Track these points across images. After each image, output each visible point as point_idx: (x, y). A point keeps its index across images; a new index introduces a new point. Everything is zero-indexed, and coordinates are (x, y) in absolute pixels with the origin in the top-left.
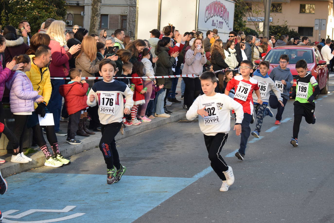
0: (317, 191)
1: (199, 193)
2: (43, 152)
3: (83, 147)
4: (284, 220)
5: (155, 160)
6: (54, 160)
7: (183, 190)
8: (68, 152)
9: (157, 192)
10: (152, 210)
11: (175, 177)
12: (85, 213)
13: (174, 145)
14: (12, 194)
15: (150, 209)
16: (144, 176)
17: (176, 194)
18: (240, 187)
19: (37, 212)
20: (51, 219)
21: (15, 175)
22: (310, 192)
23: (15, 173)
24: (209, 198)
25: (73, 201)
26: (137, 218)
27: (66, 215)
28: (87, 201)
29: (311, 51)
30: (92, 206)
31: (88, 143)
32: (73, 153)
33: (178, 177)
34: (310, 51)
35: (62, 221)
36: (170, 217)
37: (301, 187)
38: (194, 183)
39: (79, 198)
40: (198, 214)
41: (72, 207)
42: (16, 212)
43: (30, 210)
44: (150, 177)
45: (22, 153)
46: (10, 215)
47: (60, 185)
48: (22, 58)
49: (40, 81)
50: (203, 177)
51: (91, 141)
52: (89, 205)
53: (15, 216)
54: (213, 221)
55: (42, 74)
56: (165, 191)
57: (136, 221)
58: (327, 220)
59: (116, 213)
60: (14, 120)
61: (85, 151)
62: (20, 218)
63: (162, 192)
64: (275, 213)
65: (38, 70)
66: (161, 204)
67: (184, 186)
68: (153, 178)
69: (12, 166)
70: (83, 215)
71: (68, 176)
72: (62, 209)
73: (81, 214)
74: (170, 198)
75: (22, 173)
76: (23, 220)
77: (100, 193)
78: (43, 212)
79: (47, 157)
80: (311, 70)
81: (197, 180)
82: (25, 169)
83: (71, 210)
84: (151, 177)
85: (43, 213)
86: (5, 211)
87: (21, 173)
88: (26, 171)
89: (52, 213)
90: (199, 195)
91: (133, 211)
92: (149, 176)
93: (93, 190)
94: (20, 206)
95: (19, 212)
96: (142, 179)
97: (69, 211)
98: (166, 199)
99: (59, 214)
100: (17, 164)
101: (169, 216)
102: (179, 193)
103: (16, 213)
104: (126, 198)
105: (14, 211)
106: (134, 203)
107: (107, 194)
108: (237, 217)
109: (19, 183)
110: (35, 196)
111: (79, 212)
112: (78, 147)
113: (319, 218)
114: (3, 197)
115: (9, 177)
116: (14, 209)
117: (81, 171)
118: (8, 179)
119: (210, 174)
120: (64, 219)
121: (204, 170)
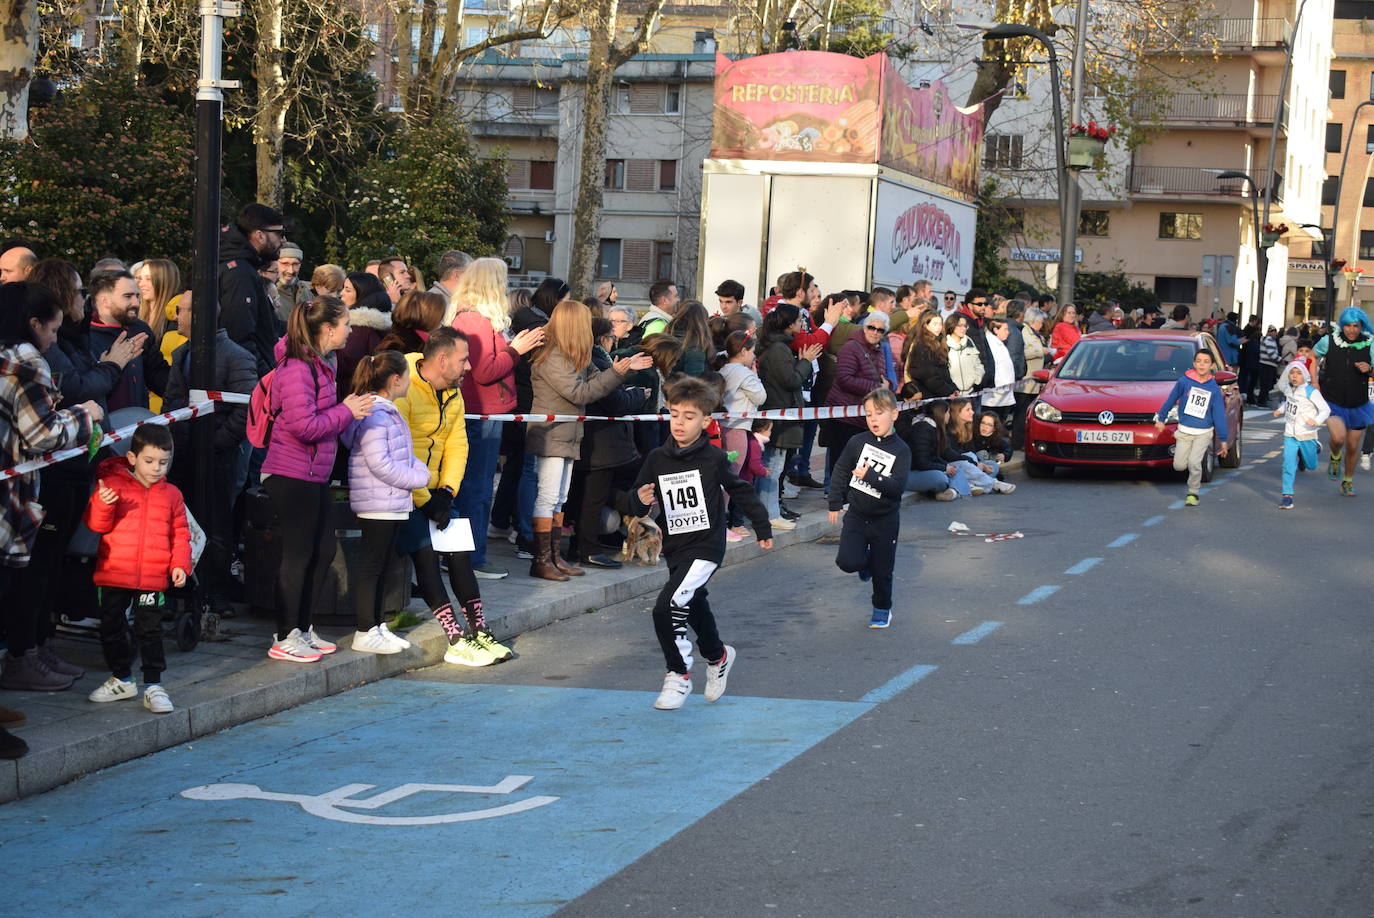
0: (1215, 743)
1: (879, 746)
2: (442, 622)
3: (552, 610)
4: (1121, 824)
5: (752, 650)
6: (470, 646)
7: (832, 736)
8: (508, 622)
9: (761, 741)
10: (746, 791)
11: (811, 697)
12: (558, 798)
13: (806, 608)
14: (354, 739)
15: (740, 790)
17: (812, 748)
18: (996, 728)
19: (425, 792)
20: (464, 811)
21: (362, 688)
22: (1194, 745)
23: (364, 682)
24: (909, 760)
25: (524, 761)
26: (704, 814)
27: (507, 803)
28: (563, 764)
29: (1193, 345)
30: (577, 776)
31: (565, 601)
32: (524, 626)
33: (819, 699)
35: (496, 817)
36: (797, 813)
37: (1168, 732)
38: (864, 716)
39: (540, 755)
41: (524, 779)
42: (368, 790)
43: (406, 786)
44: (739, 698)
45: (383, 626)
46: (349, 798)
47: (489, 716)
48: (384, 362)
49: (437, 426)
50: (891, 701)
51: (573, 595)
52: (568, 773)
53: (364, 801)
54: (918, 825)
55: (442, 406)
56: (783, 738)
57: (701, 821)
58: (1244, 826)
59: (646, 797)
60: (358, 533)
61: (557, 621)
62: (378, 809)
63: (775, 741)
64: (1096, 805)
65: (431, 395)
66: (770, 776)
67: (837, 724)
68: (748, 700)
69: (356, 661)
70: (554, 802)
71: (510, 693)
72: (494, 784)
73: (549, 800)
74: (797, 758)
75: (382, 682)
76: (387, 813)
77: (599, 741)
78: (440, 792)
79: (451, 637)
81: (871, 708)
82: (391, 670)
83: (520, 789)
84: (741, 698)
85: (442, 796)
86: (337, 788)
87: (380, 682)
88: (393, 675)
89: (469, 796)
90: (879, 750)
91: (695, 792)
92: (738, 694)
93: (580, 734)
94: (378, 775)
95: (374, 791)
97: (512, 789)
98: (786, 761)
99: (487, 798)
100: (368, 656)
101: (793, 811)
102: (823, 746)
103: (368, 793)
104: (673, 756)
105: (361, 788)
106: (696, 770)
107: (619, 743)
108: (988, 814)
109: (374, 710)
110: (420, 747)
111: (541, 795)
112: (536, 610)
113: (1219, 821)
114: (330, 748)
115: (347, 693)
116: (361, 782)
117: (547, 678)
118: (345, 699)
119: (909, 692)
120: (500, 814)
121: (890, 681)
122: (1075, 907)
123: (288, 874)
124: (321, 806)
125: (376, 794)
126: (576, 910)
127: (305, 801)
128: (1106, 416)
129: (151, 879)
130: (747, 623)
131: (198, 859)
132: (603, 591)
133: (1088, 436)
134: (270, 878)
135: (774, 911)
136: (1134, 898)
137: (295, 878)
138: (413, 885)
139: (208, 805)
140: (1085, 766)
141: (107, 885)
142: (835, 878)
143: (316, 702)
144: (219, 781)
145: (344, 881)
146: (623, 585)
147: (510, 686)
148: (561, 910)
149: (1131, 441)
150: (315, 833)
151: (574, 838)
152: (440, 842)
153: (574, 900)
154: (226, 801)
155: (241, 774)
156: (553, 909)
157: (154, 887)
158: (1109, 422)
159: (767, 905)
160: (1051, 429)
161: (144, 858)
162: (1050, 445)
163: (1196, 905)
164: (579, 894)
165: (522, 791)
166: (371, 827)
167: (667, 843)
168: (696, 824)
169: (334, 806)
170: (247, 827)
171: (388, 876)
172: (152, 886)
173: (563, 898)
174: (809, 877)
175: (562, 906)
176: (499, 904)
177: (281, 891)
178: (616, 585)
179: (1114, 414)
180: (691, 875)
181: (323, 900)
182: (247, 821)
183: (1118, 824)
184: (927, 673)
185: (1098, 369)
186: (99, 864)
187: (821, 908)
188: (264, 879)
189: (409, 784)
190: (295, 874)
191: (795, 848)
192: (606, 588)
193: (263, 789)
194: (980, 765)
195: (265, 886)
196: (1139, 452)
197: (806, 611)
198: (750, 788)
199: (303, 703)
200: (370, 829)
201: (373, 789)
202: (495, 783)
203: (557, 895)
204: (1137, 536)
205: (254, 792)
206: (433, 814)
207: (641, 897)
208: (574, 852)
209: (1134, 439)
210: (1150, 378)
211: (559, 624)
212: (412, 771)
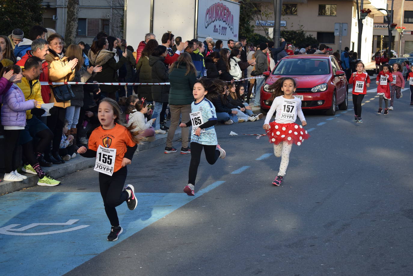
0: (325, 202)
1: (204, 206)
2: (36, 170)
3: (76, 166)
4: (289, 226)
6: (49, 179)
7: (187, 204)
8: (60, 171)
10: (157, 221)
12: (89, 225)
16: (146, 192)
17: (180, 208)
18: (246, 200)
19: (40, 225)
20: (56, 230)
21: (7, 195)
22: (317, 203)
23: (8, 193)
25: (75, 215)
27: (71, 227)
28: (89, 215)
30: (95, 219)
31: (81, 163)
32: (66, 172)
34: (326, 61)
37: (309, 199)
38: (198, 197)
39: (80, 213)
40: (204, 223)
41: (75, 220)
42: (18, 226)
43: (32, 224)
44: (152, 193)
45: (16, 171)
46: (12, 228)
49: (30, 94)
50: (208, 192)
51: (84, 161)
52: (91, 218)
53: (18, 229)
54: (219, 229)
55: (32, 86)
57: (142, 230)
58: (331, 225)
61: (78, 171)
62: (24, 231)
63: (167, 206)
64: (281, 221)
65: (27, 82)
66: (166, 216)
67: (189, 200)
68: (155, 194)
69: (4, 184)
70: (88, 227)
71: (65, 195)
73: (86, 226)
74: (175, 211)
76: (27, 232)
78: (46, 225)
79: (40, 176)
80: (327, 82)
81: (201, 195)
82: (18, 188)
83: (75, 223)
84: (153, 193)
86: (6, 226)
87: (14, 192)
88: (18, 190)
89: (56, 226)
92: (151, 192)
93: (94, 206)
94: (21, 221)
95: (21, 226)
96: (143, 196)
97: (73, 223)
98: (171, 212)
99: (63, 226)
101: (174, 226)
102: (184, 207)
105: (16, 225)
106: (139, 216)
109: (14, 202)
110: (35, 212)
111: (83, 225)
112: (70, 166)
113: (323, 224)
114: (0, 214)
115: (2, 196)
116: (15, 223)
117: (78, 189)
118: (2, 198)
119: (215, 190)
120: (69, 231)
121: (208, 186)
122: (272, 249)
126: (102, 256)
130: (152, 169)
135: (170, 254)
136: (292, 246)
140: (278, 210)
142: (191, 244)
145: (18, 251)
147: (65, 192)
148: (96, 256)
151: (97, 236)
152: (49, 240)
153: (100, 253)
156: (92, 257)
159: (167, 252)
163: (312, 247)
164: (102, 252)
165: (76, 224)
166: (22, 236)
168: (140, 231)
169: (7, 231)
171: (33, 250)
173: (97, 253)
174: (181, 244)
175: (97, 255)
176: (74, 256)
180: (140, 245)
181: (12, 257)
184: (222, 183)
191: (176, 236)
194: (241, 211)
196: (306, 103)
197: (176, 164)
198: (159, 220)
200: (22, 237)
202: (66, 222)
203: (94, 252)
206: (44, 232)
207: (124, 252)
208: (98, 240)
209: (304, 98)
210: (311, 74)
211: (79, 172)
212: (34, 220)
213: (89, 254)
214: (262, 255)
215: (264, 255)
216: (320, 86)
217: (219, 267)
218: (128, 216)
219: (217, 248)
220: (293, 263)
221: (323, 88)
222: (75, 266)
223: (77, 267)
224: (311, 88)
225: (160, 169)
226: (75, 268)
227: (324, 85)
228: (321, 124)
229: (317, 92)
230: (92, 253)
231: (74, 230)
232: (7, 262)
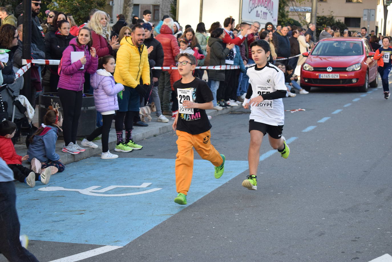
0: (371, 171)
1: (262, 173)
3: (143, 135)
4: (343, 192)
10: (222, 186)
11: (236, 160)
12: (161, 188)
13: (230, 134)
15: (220, 185)
17: (241, 174)
18: (300, 168)
19: (118, 188)
20: (132, 192)
21: (85, 160)
22: (365, 171)
23: (85, 158)
24: (273, 176)
25: (147, 179)
26: (210, 192)
27: (146, 190)
28: (160, 179)
29: (360, 42)
30: (166, 183)
31: (147, 132)
33: (240, 160)
35: (143, 194)
37: (356, 168)
39: (152, 177)
40: (264, 188)
41: (149, 184)
42: (99, 188)
46: (93, 190)
47: (131, 167)
50: (264, 160)
51: (149, 130)
52: (163, 182)
53: (99, 190)
54: (279, 194)
56: (230, 171)
57: (209, 193)
58: (381, 192)
62: (105, 192)
63: (228, 172)
64: (334, 187)
66: (229, 182)
70: (161, 190)
72: (140, 185)
73: (159, 189)
74: (236, 176)
75: (91, 158)
76: (108, 193)
77: (170, 173)
80: (361, 62)
82: (94, 154)
83: (149, 186)
85: (124, 188)
86: (89, 187)
88: (94, 156)
89: (133, 188)
91: (205, 186)
93: (163, 171)
94: (101, 183)
95: (101, 188)
97: (147, 186)
98: (233, 178)
99: (139, 189)
101: (238, 190)
104: (196, 177)
105: (97, 187)
106: (204, 180)
108: (301, 190)
110: (112, 176)
111: (156, 188)
112: (138, 135)
113: (373, 191)
114: (82, 176)
115: (81, 161)
116: (96, 185)
117: (146, 156)
118: (81, 163)
119: (269, 158)
120: (145, 193)
121: (263, 155)
122: (330, 213)
123: (83, 209)
124: (86, 191)
125: (102, 189)
126: (177, 216)
127: (80, 191)
128: (329, 69)
129: (40, 211)
131: (52, 206)
132: (159, 129)
133: (323, 76)
134: (77, 210)
135: (238, 216)
136: (348, 211)
137: (86, 210)
138: (124, 211)
139: (49, 192)
140: (330, 177)
141: (27, 213)
142: (255, 207)
143: (71, 164)
144: (49, 186)
145: (102, 211)
146: (165, 127)
147: (135, 158)
148: (172, 216)
149: (338, 78)
150: (87, 199)
151: (170, 199)
152: (128, 200)
153: (176, 214)
154: (54, 191)
155: (55, 184)
156: (169, 217)
157: (42, 213)
158: (330, 71)
159: (236, 214)
160: (310, 73)
161: (35, 206)
162: (309, 80)
163: (367, 212)
166: (104, 197)
167: (201, 199)
168: (208, 194)
169: (90, 192)
170: (64, 198)
171: (115, 209)
172: (40, 213)
173: (172, 214)
174: (247, 207)
175: (173, 215)
176: (152, 215)
177: (83, 214)
178: (163, 127)
179: (332, 68)
180: (210, 207)
181: (97, 216)
182: (63, 196)
183: (342, 192)
184: (275, 152)
185: (326, 52)
186: (21, 208)
187: (253, 214)
188: (76, 211)
189: (112, 186)
190: (85, 209)
191: (241, 200)
192: (160, 128)
193: (65, 188)
194: (296, 178)
195: (77, 212)
196: (341, 81)
197: (230, 135)
198: (223, 185)
199: (67, 164)
200: (104, 198)
201: (101, 187)
203: (170, 213)
204: (342, 110)
205: (62, 189)
206: (123, 193)
207: (196, 213)
208: (171, 202)
209: (340, 76)
210: (345, 55)
211: (145, 140)
212: (112, 182)
213: (166, 215)
214: (322, 219)
215: (324, 219)
216: (354, 66)
217: (284, 229)
218: (195, 181)
219: (280, 211)
220: (352, 227)
221: (357, 67)
222: (154, 225)
223: (157, 226)
224: (346, 68)
225: (218, 138)
226: (155, 227)
227: (358, 65)
228: (356, 100)
229: (352, 71)
230: (167, 213)
231: (149, 193)
232: (94, 220)
